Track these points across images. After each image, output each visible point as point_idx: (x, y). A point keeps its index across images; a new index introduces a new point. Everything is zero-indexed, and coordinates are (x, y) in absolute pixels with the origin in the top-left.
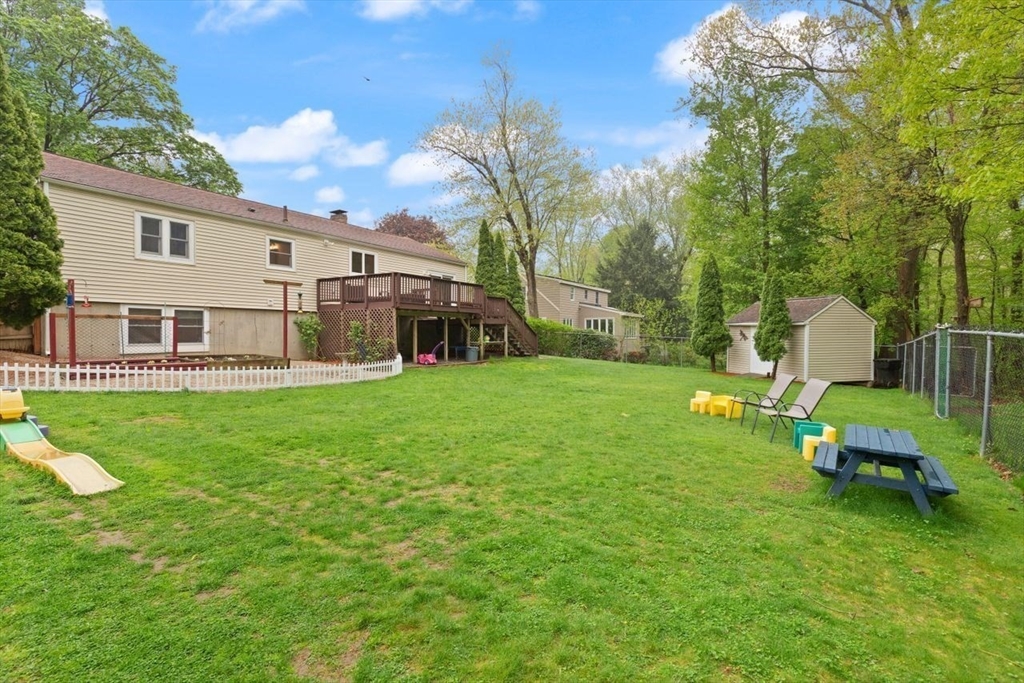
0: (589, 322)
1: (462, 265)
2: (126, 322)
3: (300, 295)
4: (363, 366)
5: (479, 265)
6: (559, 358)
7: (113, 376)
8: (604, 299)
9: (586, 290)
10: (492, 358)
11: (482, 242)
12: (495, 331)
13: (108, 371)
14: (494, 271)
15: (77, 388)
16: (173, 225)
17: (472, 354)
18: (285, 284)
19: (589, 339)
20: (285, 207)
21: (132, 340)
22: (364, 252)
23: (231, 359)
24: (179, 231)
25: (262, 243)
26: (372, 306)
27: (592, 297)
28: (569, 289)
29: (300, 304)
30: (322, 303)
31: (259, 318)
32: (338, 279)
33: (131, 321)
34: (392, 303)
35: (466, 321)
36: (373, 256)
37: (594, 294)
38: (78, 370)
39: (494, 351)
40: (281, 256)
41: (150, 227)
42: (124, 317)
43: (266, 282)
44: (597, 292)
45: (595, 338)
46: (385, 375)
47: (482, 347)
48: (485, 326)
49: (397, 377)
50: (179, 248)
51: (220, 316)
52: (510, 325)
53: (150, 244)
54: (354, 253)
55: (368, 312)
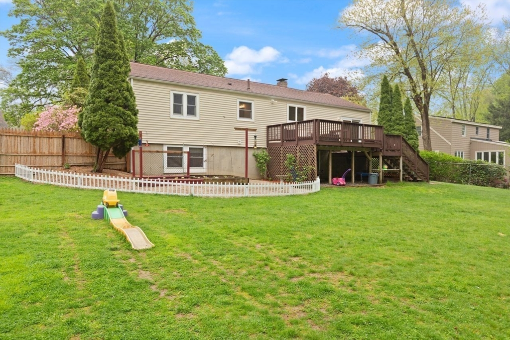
0: (479, 155)
1: (368, 112)
2: (165, 155)
3: (255, 137)
4: (292, 185)
5: (380, 110)
6: (448, 184)
7: (158, 185)
8: (494, 135)
9: (477, 127)
10: (389, 183)
11: (383, 93)
12: (392, 161)
13: (155, 182)
14: (392, 115)
15: (142, 191)
16: (189, 97)
17: (373, 179)
18: (247, 130)
19: (478, 169)
20: (249, 80)
21: (169, 165)
22: (297, 106)
23: (217, 177)
24: (191, 100)
25: (234, 104)
26: (302, 143)
27: (483, 133)
28: (461, 127)
29: (255, 142)
30: (270, 142)
31: (233, 151)
32: (279, 125)
33: (169, 154)
34: (313, 141)
35: (368, 153)
36: (303, 109)
37: (486, 130)
38: (143, 181)
39: (391, 177)
40: (245, 113)
41: (178, 98)
42: (165, 152)
43: (236, 129)
44: (488, 129)
45: (483, 168)
46: (307, 191)
47: (381, 174)
48: (384, 157)
49: (316, 193)
50: (191, 111)
51: (212, 151)
52: (405, 157)
53: (177, 110)
54: (290, 107)
55: (298, 148)
